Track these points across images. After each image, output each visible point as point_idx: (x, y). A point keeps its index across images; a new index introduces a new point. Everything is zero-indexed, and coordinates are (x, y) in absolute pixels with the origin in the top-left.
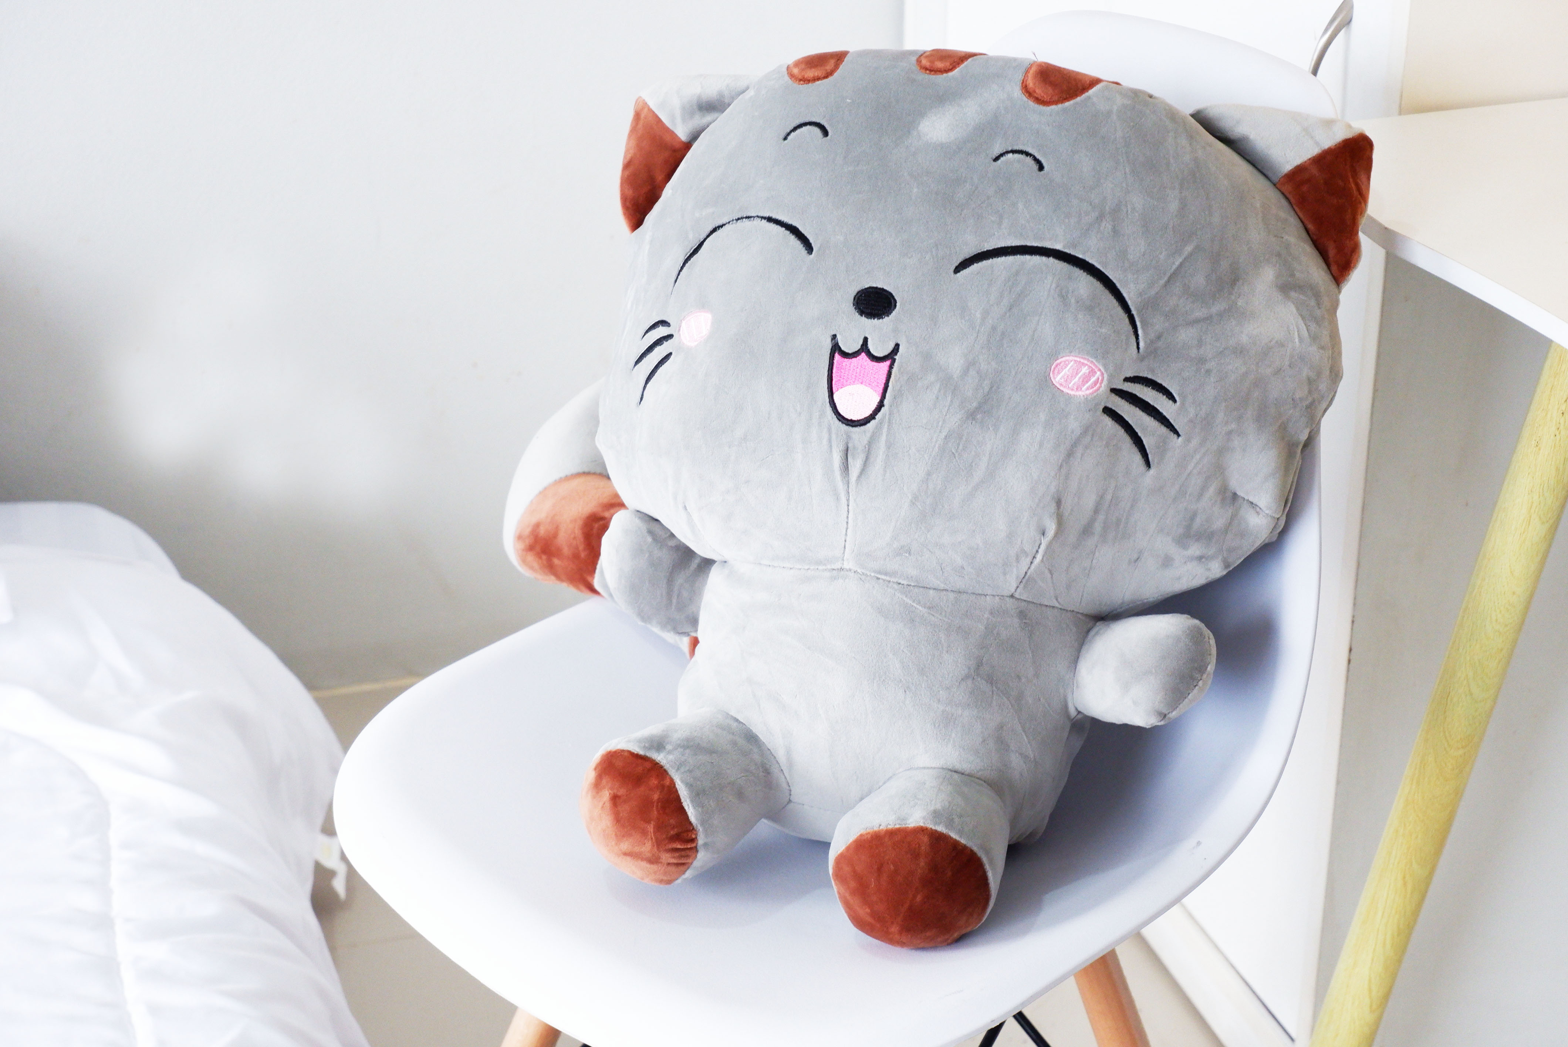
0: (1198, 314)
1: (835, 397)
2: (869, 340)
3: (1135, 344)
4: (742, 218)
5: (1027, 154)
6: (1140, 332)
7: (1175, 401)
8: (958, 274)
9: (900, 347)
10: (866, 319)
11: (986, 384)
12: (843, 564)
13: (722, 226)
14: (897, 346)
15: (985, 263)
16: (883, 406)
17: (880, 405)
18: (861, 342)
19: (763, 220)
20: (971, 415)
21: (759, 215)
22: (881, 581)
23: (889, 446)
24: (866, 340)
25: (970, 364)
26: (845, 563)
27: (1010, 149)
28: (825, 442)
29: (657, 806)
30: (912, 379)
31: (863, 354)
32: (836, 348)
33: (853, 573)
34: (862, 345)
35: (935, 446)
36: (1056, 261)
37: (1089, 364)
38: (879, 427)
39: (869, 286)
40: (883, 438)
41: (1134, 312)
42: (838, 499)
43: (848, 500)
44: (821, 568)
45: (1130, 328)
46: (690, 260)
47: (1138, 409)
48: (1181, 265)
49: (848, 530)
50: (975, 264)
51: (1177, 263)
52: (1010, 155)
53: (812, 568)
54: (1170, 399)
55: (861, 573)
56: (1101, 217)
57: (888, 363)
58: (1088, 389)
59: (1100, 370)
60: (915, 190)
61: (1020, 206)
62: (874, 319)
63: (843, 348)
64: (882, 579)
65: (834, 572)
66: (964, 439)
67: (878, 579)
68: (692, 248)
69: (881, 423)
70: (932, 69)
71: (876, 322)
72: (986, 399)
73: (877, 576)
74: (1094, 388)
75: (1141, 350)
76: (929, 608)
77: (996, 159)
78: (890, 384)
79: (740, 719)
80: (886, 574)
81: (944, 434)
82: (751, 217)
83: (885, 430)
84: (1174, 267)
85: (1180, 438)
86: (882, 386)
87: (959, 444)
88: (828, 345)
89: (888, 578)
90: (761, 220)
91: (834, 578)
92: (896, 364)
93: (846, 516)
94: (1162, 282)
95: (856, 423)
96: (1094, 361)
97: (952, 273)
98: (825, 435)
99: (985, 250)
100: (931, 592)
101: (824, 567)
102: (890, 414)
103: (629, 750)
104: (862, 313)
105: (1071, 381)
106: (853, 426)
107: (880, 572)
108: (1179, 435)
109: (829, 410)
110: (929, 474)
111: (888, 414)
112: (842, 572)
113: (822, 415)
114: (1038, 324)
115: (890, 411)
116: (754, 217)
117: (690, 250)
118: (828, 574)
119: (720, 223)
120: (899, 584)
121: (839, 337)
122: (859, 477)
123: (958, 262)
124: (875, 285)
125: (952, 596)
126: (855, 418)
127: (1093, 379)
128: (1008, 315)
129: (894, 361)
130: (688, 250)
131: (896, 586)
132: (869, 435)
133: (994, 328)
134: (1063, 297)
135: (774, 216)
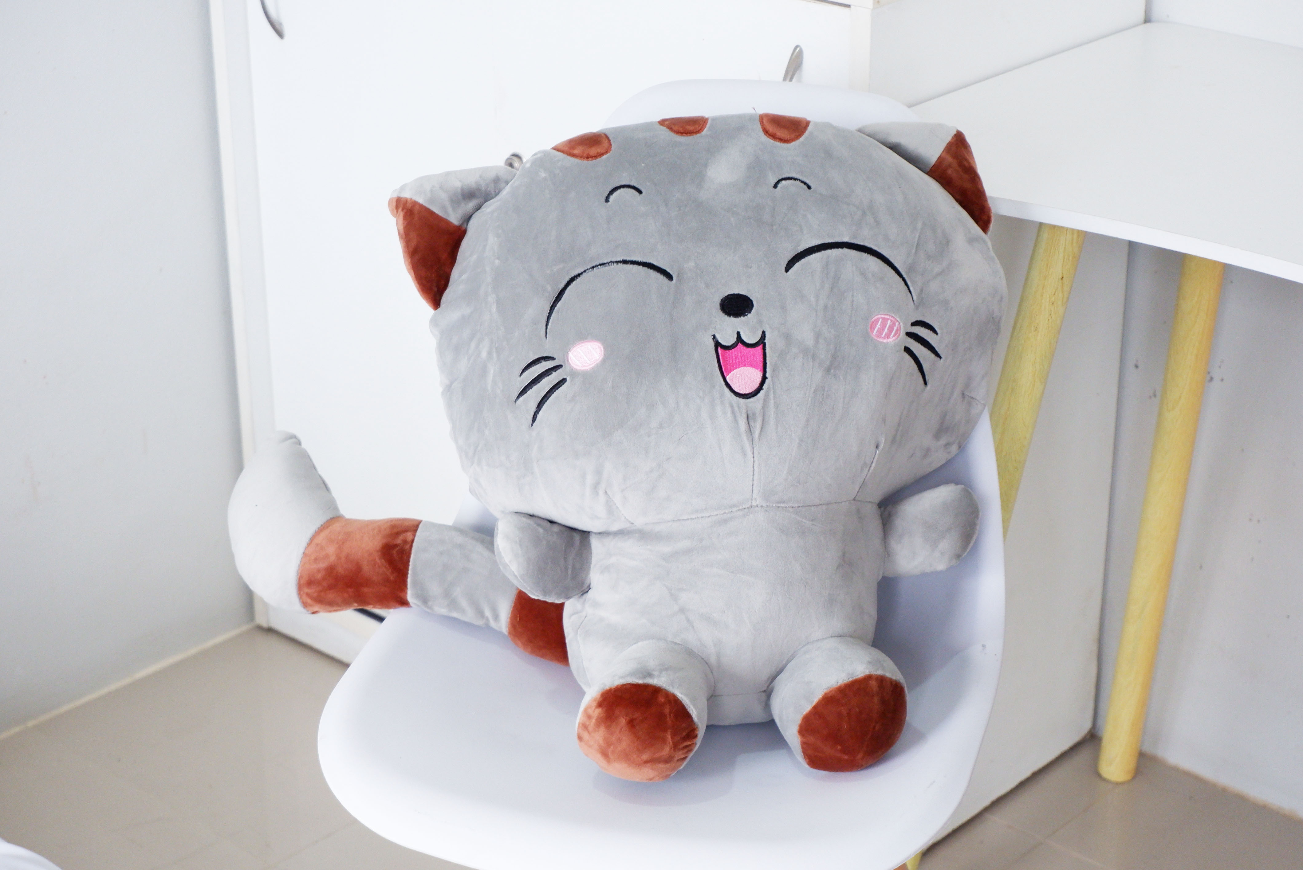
0: (937, 270)
1: (728, 378)
2: (741, 333)
3: (911, 298)
4: (596, 266)
5: (795, 179)
6: (911, 289)
7: (937, 334)
8: (788, 272)
9: (766, 333)
10: (734, 319)
11: (832, 346)
12: (752, 503)
13: (579, 275)
14: (764, 332)
15: (803, 261)
16: (766, 378)
17: (764, 378)
18: (736, 336)
19: (619, 264)
20: (828, 370)
21: (612, 261)
22: (781, 508)
23: (777, 406)
24: (738, 333)
25: (818, 336)
26: (753, 502)
27: (781, 178)
28: (729, 414)
29: (670, 717)
30: (782, 355)
31: (740, 344)
32: (717, 345)
33: (760, 508)
34: (737, 338)
35: (808, 399)
36: (849, 250)
37: (890, 318)
38: (767, 395)
39: (728, 294)
40: (772, 402)
41: (905, 276)
42: (744, 454)
43: (753, 454)
44: (734, 510)
45: (906, 287)
46: (556, 306)
47: (919, 344)
48: (919, 236)
49: (755, 476)
50: (797, 263)
51: (917, 236)
52: (783, 182)
53: (727, 512)
54: (934, 333)
55: (766, 506)
56: (864, 213)
57: (761, 347)
58: (894, 336)
59: (898, 321)
60: (732, 219)
61: (809, 216)
62: (740, 317)
63: (723, 343)
64: (781, 507)
65: (746, 510)
66: (826, 390)
67: (779, 507)
68: (554, 297)
69: (768, 390)
70: (686, 132)
71: (742, 319)
72: (834, 357)
73: (777, 505)
74: (897, 335)
75: (915, 302)
76: (813, 520)
77: (775, 186)
78: (768, 361)
79: (677, 642)
80: (784, 502)
81: (813, 390)
82: (606, 263)
83: (772, 396)
84: (916, 239)
85: (942, 360)
86: (761, 365)
87: (823, 394)
88: (712, 344)
89: (784, 505)
90: (617, 264)
91: (744, 516)
92: (767, 346)
93: (752, 466)
94: (913, 251)
95: (750, 395)
96: (893, 315)
97: (785, 273)
98: (729, 410)
99: (800, 252)
100: (813, 508)
101: (737, 509)
102: (773, 383)
103: (629, 683)
104: (729, 314)
105: (883, 333)
106: (748, 398)
107: (780, 502)
108: (940, 358)
109: (727, 390)
110: (808, 421)
111: (771, 384)
112: (752, 509)
113: (722, 395)
114: (853, 295)
115: (772, 381)
116: (609, 263)
117: (553, 300)
118: (741, 513)
119: (576, 273)
120: (793, 507)
121: (717, 336)
122: (760, 434)
123: (786, 264)
124: (732, 293)
125: (824, 507)
126: (747, 392)
127: (895, 328)
128: (832, 294)
129: (764, 345)
130: (551, 300)
131: (791, 510)
132: (761, 402)
133: (826, 307)
134: (863, 274)
135: (628, 259)
